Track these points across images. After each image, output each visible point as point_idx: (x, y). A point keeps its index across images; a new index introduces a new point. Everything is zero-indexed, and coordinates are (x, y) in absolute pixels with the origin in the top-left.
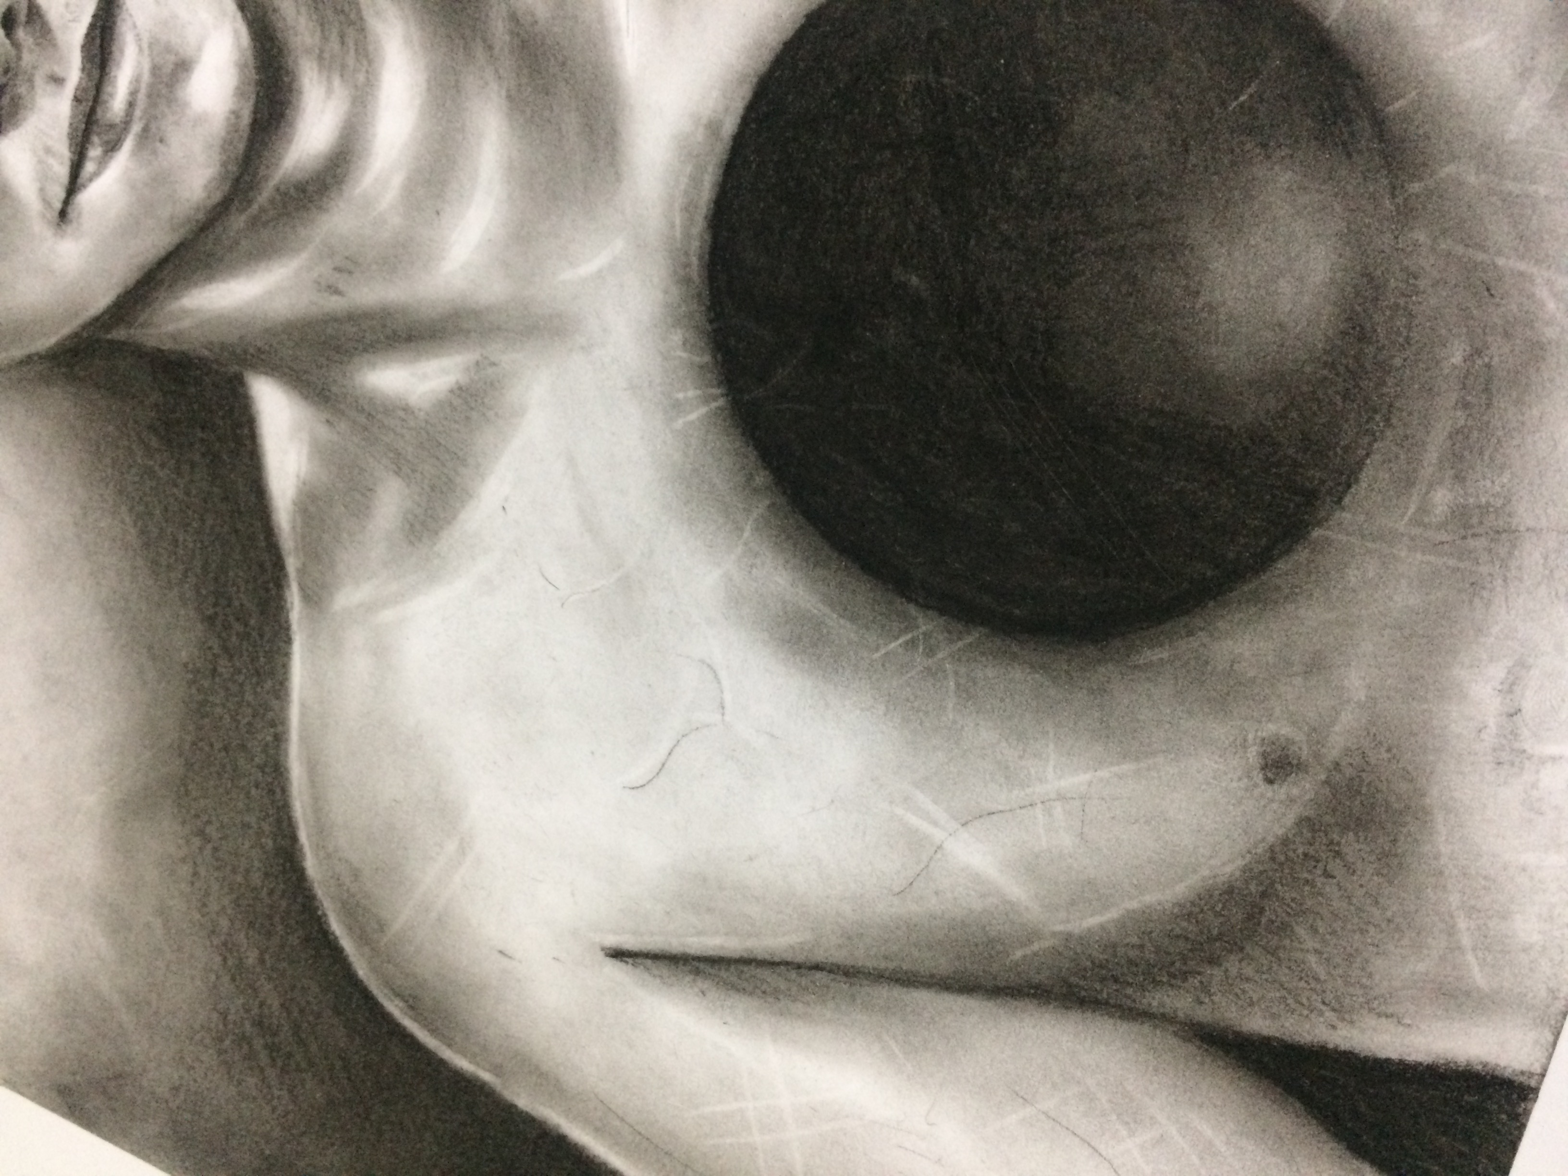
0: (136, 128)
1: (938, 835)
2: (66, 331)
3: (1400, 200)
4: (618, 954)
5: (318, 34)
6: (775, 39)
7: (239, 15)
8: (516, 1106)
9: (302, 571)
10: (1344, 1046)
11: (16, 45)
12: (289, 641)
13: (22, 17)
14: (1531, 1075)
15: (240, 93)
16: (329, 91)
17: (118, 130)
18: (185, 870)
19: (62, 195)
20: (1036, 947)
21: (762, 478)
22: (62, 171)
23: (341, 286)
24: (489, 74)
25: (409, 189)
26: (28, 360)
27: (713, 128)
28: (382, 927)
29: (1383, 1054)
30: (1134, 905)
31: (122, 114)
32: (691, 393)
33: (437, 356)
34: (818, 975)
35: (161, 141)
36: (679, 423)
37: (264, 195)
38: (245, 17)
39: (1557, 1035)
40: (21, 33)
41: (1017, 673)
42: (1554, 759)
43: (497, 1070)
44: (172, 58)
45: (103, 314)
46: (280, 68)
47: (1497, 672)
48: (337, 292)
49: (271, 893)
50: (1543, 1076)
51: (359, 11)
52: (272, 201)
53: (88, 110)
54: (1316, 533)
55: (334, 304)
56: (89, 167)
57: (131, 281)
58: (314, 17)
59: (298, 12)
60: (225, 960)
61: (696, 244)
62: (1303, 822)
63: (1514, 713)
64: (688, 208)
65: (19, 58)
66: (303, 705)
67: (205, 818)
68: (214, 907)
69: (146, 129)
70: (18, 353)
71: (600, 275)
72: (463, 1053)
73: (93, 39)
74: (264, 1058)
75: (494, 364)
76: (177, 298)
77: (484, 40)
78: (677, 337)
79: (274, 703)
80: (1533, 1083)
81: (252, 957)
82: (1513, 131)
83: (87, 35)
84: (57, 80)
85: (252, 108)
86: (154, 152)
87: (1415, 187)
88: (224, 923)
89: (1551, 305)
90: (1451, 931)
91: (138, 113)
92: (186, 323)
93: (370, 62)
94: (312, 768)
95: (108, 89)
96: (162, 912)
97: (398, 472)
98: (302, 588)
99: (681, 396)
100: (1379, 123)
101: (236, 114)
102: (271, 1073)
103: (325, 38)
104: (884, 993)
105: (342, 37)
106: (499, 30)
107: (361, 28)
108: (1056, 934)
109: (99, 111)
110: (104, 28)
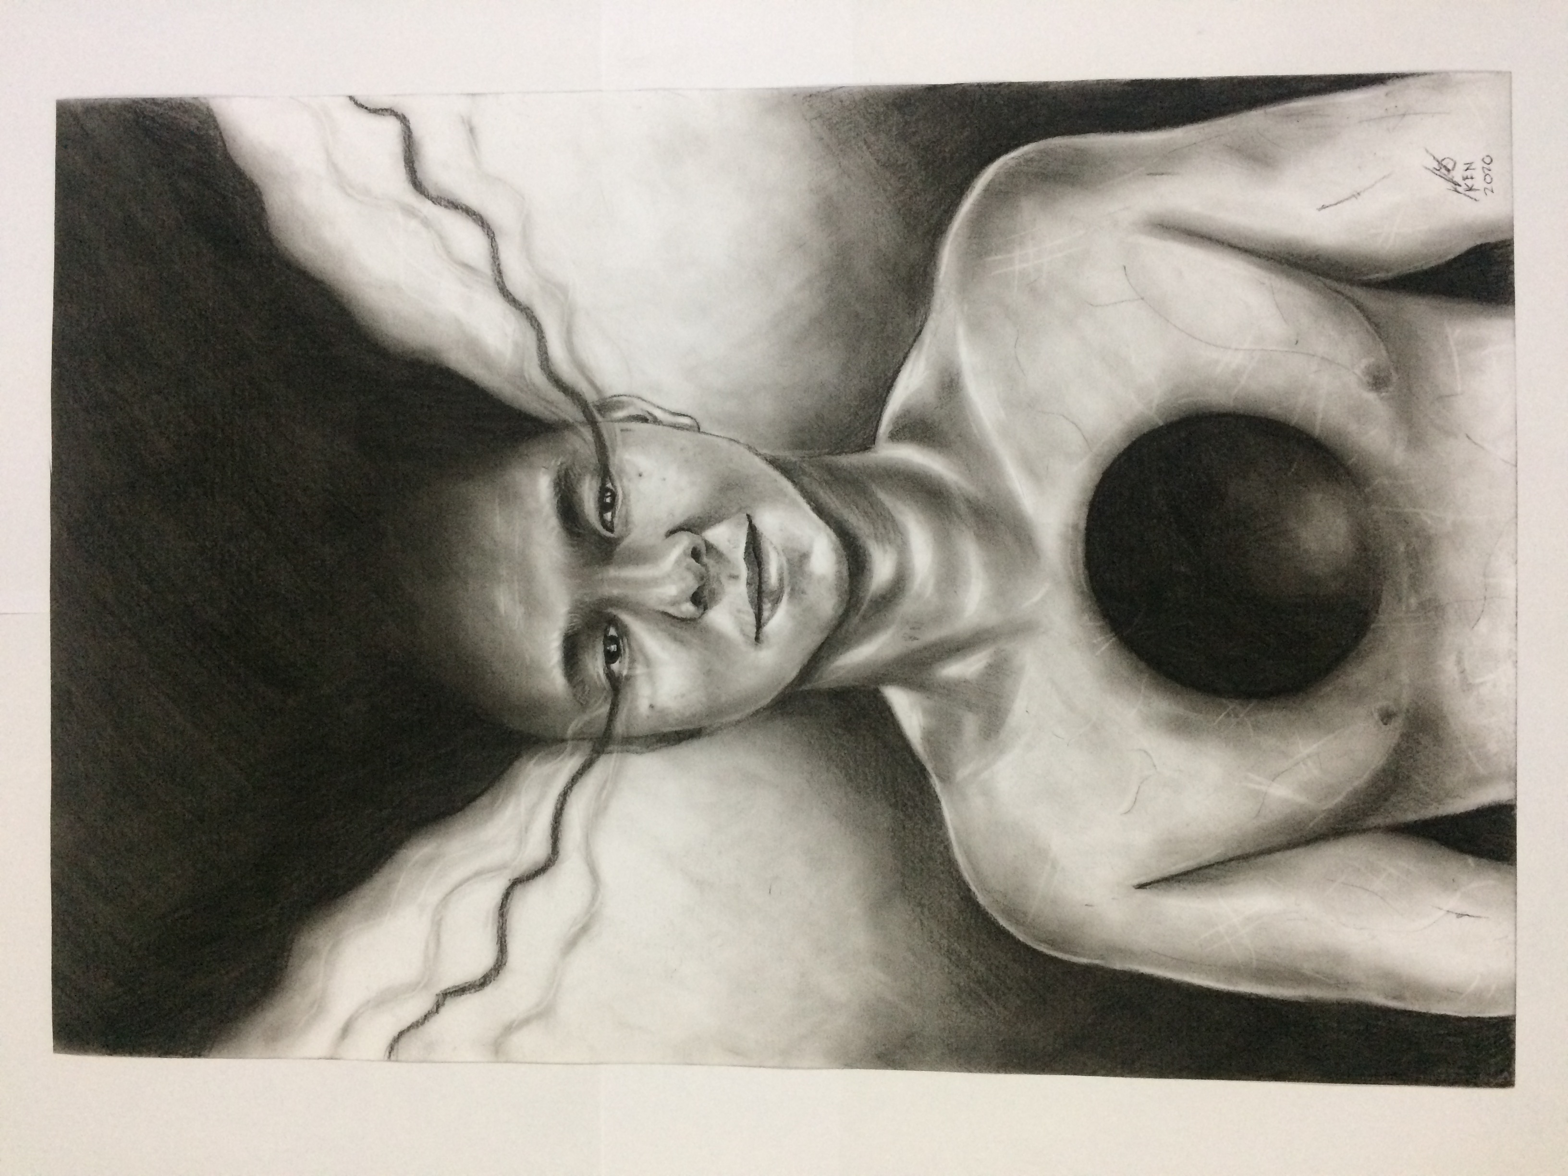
0: (787, 590)
1: (1263, 788)
2: (775, 693)
3: (1363, 496)
4: (1141, 886)
5: (872, 527)
6: (1091, 485)
7: (827, 527)
8: (1115, 970)
9: (935, 768)
10: (1444, 814)
11: (704, 565)
12: (939, 801)
13: (703, 549)
14: (1512, 800)
15: (839, 562)
16: (885, 551)
17: (777, 592)
18: (916, 925)
19: (755, 630)
20: (1316, 820)
21: (1142, 665)
22: (751, 619)
23: (917, 636)
24: (963, 527)
25: (938, 585)
26: (757, 712)
27: (1075, 527)
28: (1025, 914)
29: (1458, 812)
30: (1350, 789)
31: (777, 585)
33: (973, 654)
34: (1233, 863)
35: (803, 593)
36: (1098, 653)
37: (865, 605)
38: (830, 527)
39: (1516, 781)
40: (705, 559)
41: (1274, 713)
42: (1482, 683)
43: (1102, 957)
44: (796, 554)
45: (794, 681)
46: (856, 546)
47: (1452, 658)
48: (915, 639)
49: (964, 920)
50: (1516, 799)
51: (890, 513)
52: (870, 607)
53: (757, 587)
54: (1373, 626)
55: (915, 644)
56: (766, 614)
57: (806, 662)
58: (868, 520)
59: (858, 519)
60: (950, 959)
61: (1082, 576)
62: (1402, 735)
63: (1463, 672)
64: (1074, 562)
65: (707, 571)
66: (954, 828)
67: (919, 897)
68: (936, 936)
69: (793, 589)
71: (1042, 600)
72: (1083, 955)
73: (749, 554)
74: (984, 996)
75: (1003, 650)
76: (833, 663)
77: (955, 512)
78: (1086, 617)
79: (940, 833)
80: (1514, 803)
81: (964, 953)
82: (1397, 462)
83: (745, 553)
84: (735, 577)
85: (847, 568)
86: (801, 599)
87: (1367, 490)
88: (944, 942)
89: (1429, 522)
90: (1467, 758)
91: (786, 582)
92: (841, 673)
93: (902, 534)
94: (968, 854)
95: (765, 576)
96: (910, 949)
97: (970, 710)
98: (938, 776)
99: (1095, 641)
100: (1345, 467)
101: (839, 572)
102: (992, 1003)
103: (876, 529)
104: (1261, 860)
105: (885, 526)
106: (963, 508)
107: (893, 521)
108: (1324, 811)
109: (764, 586)
110: (754, 549)
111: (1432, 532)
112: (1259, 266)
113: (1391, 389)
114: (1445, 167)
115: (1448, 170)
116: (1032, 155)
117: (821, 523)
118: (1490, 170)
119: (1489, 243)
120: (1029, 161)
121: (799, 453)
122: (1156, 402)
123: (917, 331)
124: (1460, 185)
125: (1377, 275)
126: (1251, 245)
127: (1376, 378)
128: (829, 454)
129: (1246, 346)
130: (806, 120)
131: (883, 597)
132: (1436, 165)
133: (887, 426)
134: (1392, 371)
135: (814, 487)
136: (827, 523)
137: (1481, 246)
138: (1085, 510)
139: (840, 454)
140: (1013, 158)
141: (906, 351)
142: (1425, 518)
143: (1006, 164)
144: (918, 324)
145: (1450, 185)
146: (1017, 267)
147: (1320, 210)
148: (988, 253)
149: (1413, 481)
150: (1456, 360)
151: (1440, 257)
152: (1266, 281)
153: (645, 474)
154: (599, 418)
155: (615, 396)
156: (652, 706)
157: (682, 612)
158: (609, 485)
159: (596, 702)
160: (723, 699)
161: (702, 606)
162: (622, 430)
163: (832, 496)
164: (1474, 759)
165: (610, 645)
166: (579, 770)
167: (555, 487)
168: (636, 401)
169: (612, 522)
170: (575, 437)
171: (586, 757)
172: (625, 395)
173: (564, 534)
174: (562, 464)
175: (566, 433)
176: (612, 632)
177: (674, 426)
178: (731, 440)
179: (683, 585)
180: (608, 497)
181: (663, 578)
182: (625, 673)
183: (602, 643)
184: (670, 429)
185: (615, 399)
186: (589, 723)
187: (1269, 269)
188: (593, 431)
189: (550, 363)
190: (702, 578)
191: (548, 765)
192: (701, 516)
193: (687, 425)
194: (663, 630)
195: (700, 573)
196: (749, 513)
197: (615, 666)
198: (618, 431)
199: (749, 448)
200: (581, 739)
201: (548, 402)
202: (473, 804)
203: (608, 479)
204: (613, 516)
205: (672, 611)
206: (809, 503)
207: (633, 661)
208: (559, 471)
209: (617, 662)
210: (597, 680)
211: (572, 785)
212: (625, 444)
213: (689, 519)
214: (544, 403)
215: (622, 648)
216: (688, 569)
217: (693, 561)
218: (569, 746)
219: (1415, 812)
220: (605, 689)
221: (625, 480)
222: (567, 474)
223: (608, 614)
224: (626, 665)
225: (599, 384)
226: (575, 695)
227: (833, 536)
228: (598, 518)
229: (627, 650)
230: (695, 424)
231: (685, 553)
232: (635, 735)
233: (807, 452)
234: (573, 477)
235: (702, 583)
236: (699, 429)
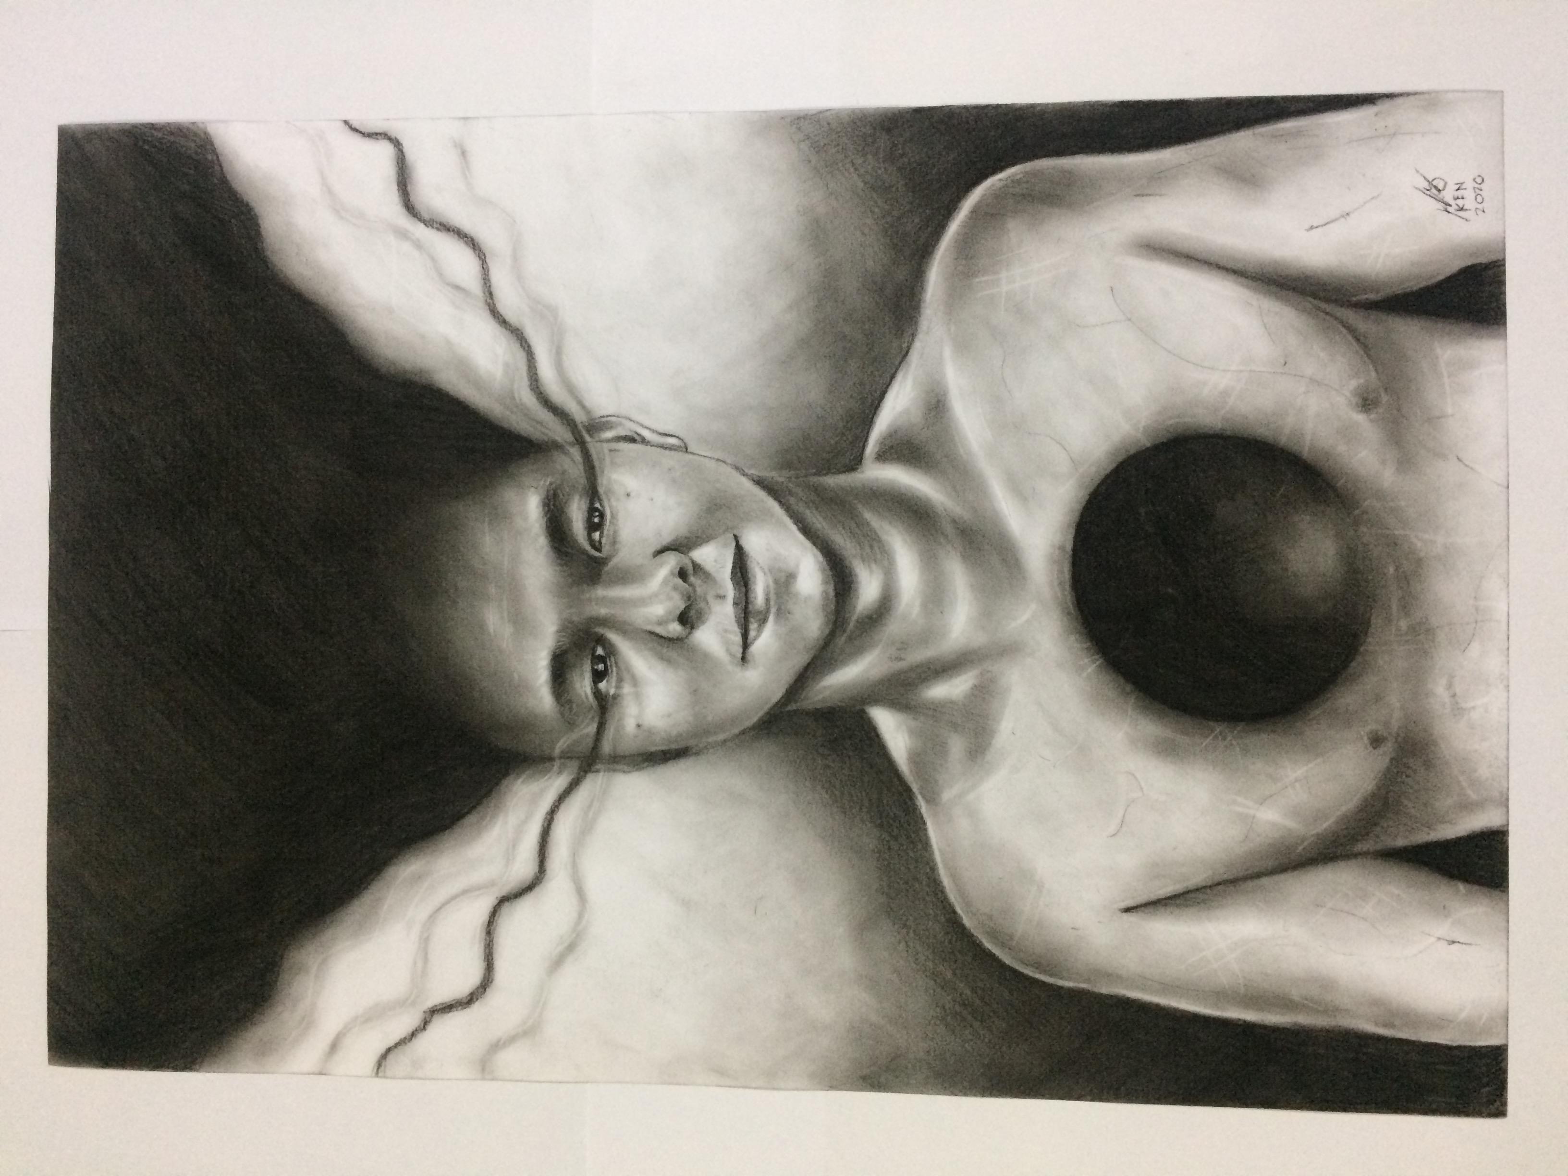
0: (773, 610)
1: (1252, 812)
2: (761, 713)
4: (1128, 910)
5: (858, 548)
6: (1078, 507)
7: (814, 547)
8: (1102, 994)
9: (921, 788)
10: (1435, 839)
11: (691, 585)
12: (924, 823)
14: (1504, 826)
15: (825, 582)
16: (871, 572)
17: (764, 612)
18: (902, 946)
19: (741, 650)
20: (1306, 843)
21: (1129, 687)
22: (737, 639)
23: (903, 656)
24: (949, 547)
25: (924, 606)
26: (743, 732)
27: (1062, 548)
28: (1011, 938)
29: (1449, 837)
30: (1339, 813)
31: (764, 605)
32: (1086, 661)
33: (959, 675)
34: (1220, 887)
35: (789, 613)
36: (1085, 674)
37: (852, 625)
38: (817, 547)
39: (1507, 807)
40: (692, 579)
41: (1264, 736)
42: (1474, 708)
43: (1088, 981)
44: (783, 575)
45: (780, 701)
46: (843, 567)
47: (1443, 682)
48: (901, 659)
49: (950, 942)
50: (1508, 825)
51: (876, 533)
52: (857, 627)
53: (744, 607)
54: (1362, 649)
55: (901, 665)
56: (752, 634)
57: (792, 682)
58: (854, 540)
59: (845, 540)
60: (935, 981)
61: (1069, 598)
62: (1392, 759)
63: (1454, 696)
64: (1060, 584)
65: (695, 591)
66: (940, 850)
67: (904, 918)
68: (922, 958)
69: (779, 610)
70: (736, 731)
71: (1028, 621)
72: (1069, 979)
73: (736, 573)
74: (970, 1018)
75: (988, 671)
76: (819, 683)
77: (943, 534)
78: (1073, 638)
79: (927, 855)
80: (1505, 829)
81: (949, 975)
82: (1386, 484)
83: (732, 572)
84: (722, 597)
85: (833, 588)
86: (787, 619)
87: (1357, 512)
88: (930, 964)
89: (1419, 545)
91: (772, 603)
92: (827, 693)
93: (888, 555)
94: (954, 877)
95: (751, 596)
96: (896, 971)
97: (956, 731)
98: (924, 797)
99: (1082, 663)
100: (1334, 489)
101: (825, 592)
102: (977, 1024)
103: (862, 549)
104: (1250, 884)
105: (871, 547)
106: (949, 529)
107: (879, 541)
108: (1313, 836)
109: (750, 606)
110: (741, 568)
111: (1422, 554)
112: (1248, 287)
113: (1381, 410)
114: (1435, 187)
115: (1439, 191)
116: (1018, 177)
117: (808, 544)
118: (1481, 190)
119: (1481, 264)
120: (1016, 182)
121: (786, 473)
122: (1143, 423)
123: (904, 352)
124: (1450, 206)
125: (1366, 296)
126: (1239, 266)
127: (1365, 400)
128: (815, 474)
129: (1234, 367)
130: (794, 142)
131: (870, 617)
132: (1426, 184)
133: (875, 446)
134: (1382, 391)
135: (801, 508)
136: (814, 544)
137: (1473, 266)
138: (1072, 531)
139: (825, 475)
140: (1000, 180)
141: (892, 372)
142: (1414, 540)
143: (993, 185)
144: (905, 345)
145: (1441, 206)
146: (1005, 288)
147: (1308, 230)
148: (974, 275)
149: (1403, 504)
150: (1446, 380)
151: (1430, 278)
152: (1255, 302)
153: (632, 494)
154: (587, 438)
155: (603, 417)
156: (639, 726)
157: (669, 632)
158: (597, 505)
159: (583, 721)
160: (710, 718)
161: (689, 626)
162: (611, 451)
163: (818, 517)
164: (1464, 784)
165: (598, 664)
166: (566, 788)
167: (544, 506)
168: (624, 421)
169: (600, 542)
170: (563, 457)
171: (572, 777)
172: (614, 416)
173: (552, 554)
174: (551, 484)
175: (556, 453)
176: (600, 651)
177: (663, 447)
178: (718, 460)
179: (669, 605)
180: (597, 516)
181: (650, 598)
182: (612, 691)
183: (589, 661)
184: (659, 450)
185: (604, 419)
186: (577, 742)
187: (1255, 290)
188: (582, 451)
189: (539, 384)
190: (689, 598)
191: (536, 784)
192: (688, 535)
193: (673, 445)
194: (652, 649)
195: (687, 593)
196: (735, 532)
197: (602, 685)
198: (606, 451)
199: (737, 468)
200: (568, 758)
201: (538, 422)
202: (460, 823)
203: (596, 499)
204: (601, 536)
205: (659, 630)
206: (796, 524)
207: (620, 680)
208: (548, 491)
209: (605, 681)
210: (584, 699)
211: (560, 804)
212: (613, 463)
213: (675, 540)
214: (534, 424)
215: (609, 667)
216: (675, 588)
217: (680, 581)
218: (557, 764)
219: (1406, 837)
220: (592, 707)
221: (612, 500)
222: (555, 495)
223: (596, 633)
224: (614, 684)
225: (587, 404)
226: (562, 714)
227: (820, 557)
228: (586, 538)
229: (614, 669)
230: (683, 445)
231: (672, 573)
232: (622, 754)
233: (793, 472)
234: (561, 496)
235: (690, 602)
236: (687, 449)
